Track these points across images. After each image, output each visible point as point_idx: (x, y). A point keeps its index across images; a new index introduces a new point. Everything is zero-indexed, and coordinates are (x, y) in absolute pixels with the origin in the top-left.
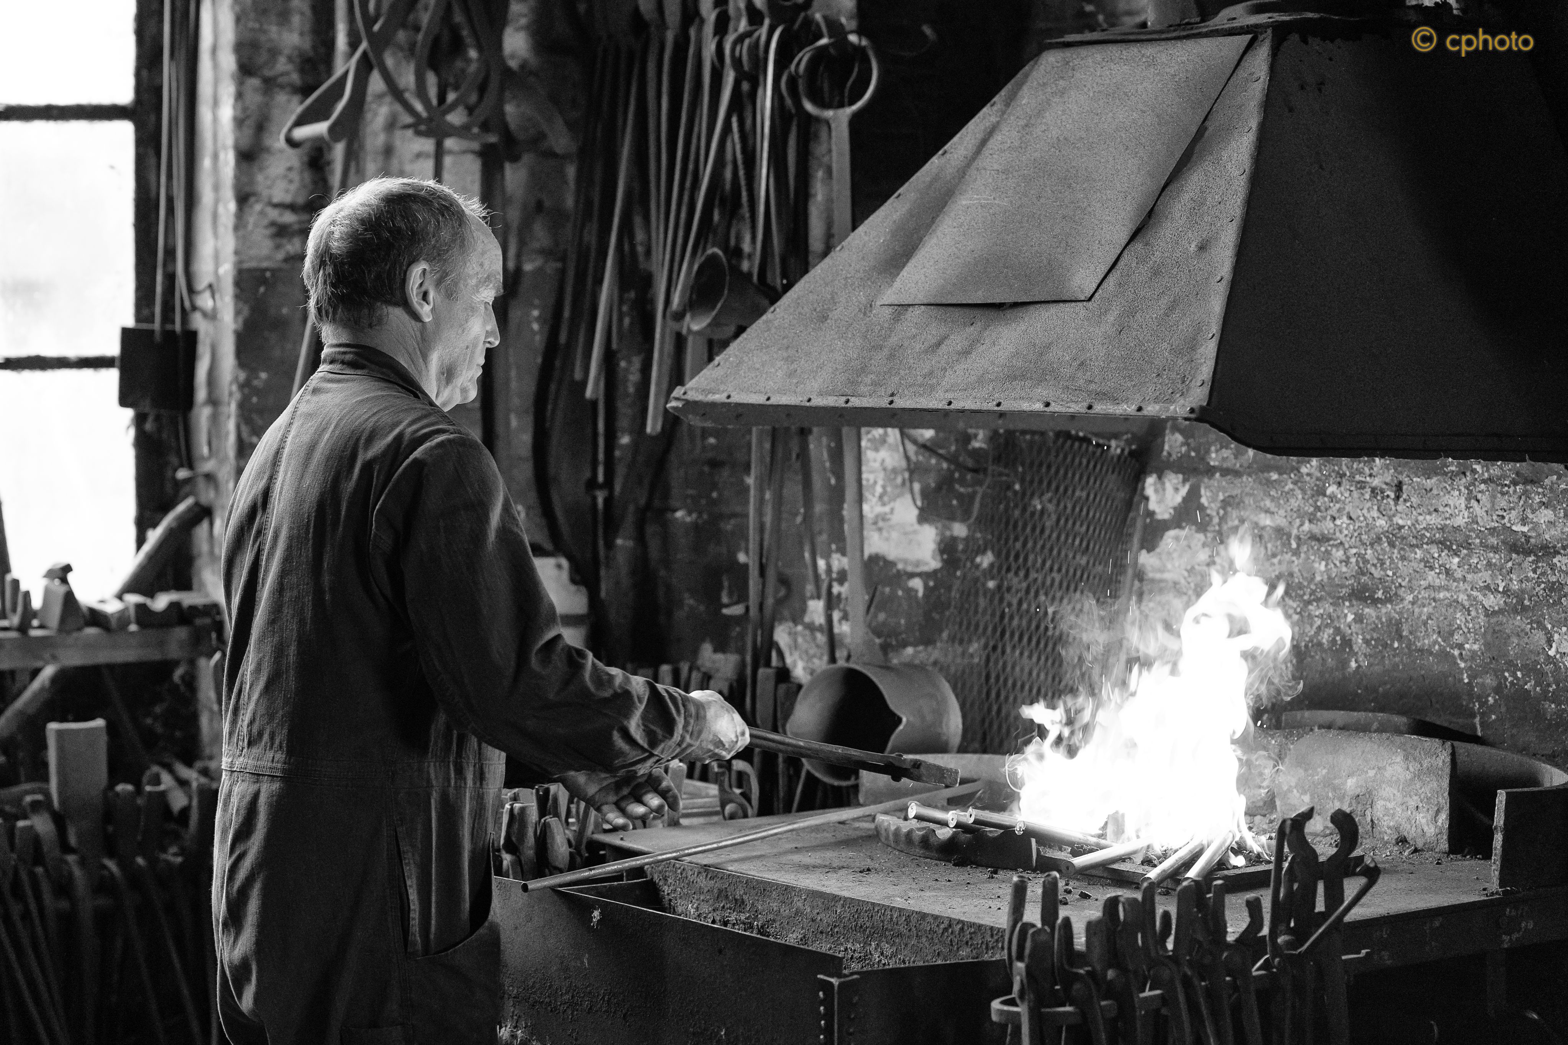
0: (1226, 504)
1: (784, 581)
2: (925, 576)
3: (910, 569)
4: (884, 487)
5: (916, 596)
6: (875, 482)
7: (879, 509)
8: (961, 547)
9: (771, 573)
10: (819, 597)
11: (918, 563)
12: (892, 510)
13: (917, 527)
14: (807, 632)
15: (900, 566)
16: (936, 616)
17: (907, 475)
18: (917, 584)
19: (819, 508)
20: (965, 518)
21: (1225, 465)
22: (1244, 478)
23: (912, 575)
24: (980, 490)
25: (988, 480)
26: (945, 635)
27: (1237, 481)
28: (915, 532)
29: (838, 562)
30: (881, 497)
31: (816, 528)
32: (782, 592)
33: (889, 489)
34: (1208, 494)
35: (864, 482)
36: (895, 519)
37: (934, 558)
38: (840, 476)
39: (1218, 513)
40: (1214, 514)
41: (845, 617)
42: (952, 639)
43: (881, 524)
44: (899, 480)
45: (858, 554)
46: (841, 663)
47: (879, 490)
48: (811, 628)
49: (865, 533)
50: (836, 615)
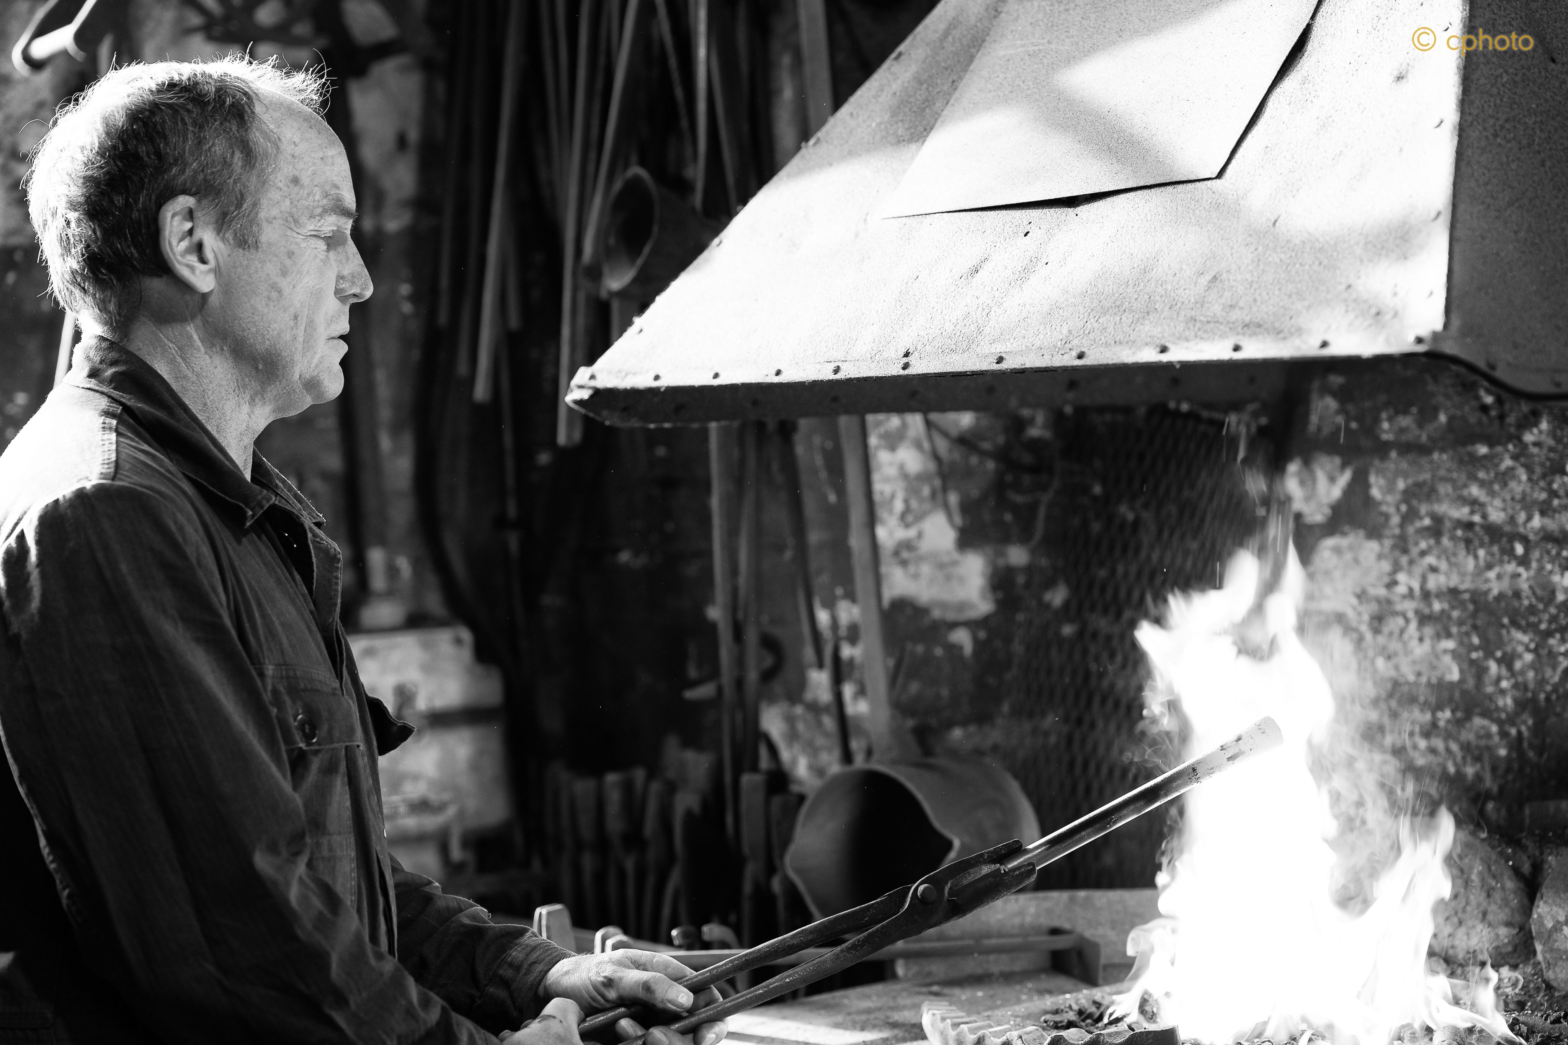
0: (1408, 495)
1: (770, 644)
2: (972, 625)
3: (951, 616)
4: (906, 501)
5: (961, 657)
6: (893, 496)
7: (902, 534)
8: (1021, 580)
9: (751, 636)
10: (820, 665)
11: (962, 606)
12: (920, 535)
13: (956, 556)
14: (810, 717)
15: (936, 614)
16: (991, 681)
17: (937, 482)
18: (962, 638)
19: (814, 537)
20: (1025, 537)
21: (1404, 438)
22: (1436, 456)
23: (954, 625)
24: (1046, 498)
25: (1056, 484)
26: (1006, 708)
27: (1424, 460)
28: (955, 563)
29: (848, 613)
30: (903, 516)
31: (813, 566)
32: (769, 661)
33: (914, 504)
34: (1382, 482)
35: (877, 497)
36: (925, 546)
37: (983, 597)
38: (841, 491)
39: (1398, 509)
40: (1392, 510)
41: (861, 692)
42: (1017, 713)
43: (905, 555)
44: (926, 491)
45: (873, 602)
46: (859, 762)
47: (899, 505)
48: (814, 708)
49: (884, 569)
50: (848, 690)
